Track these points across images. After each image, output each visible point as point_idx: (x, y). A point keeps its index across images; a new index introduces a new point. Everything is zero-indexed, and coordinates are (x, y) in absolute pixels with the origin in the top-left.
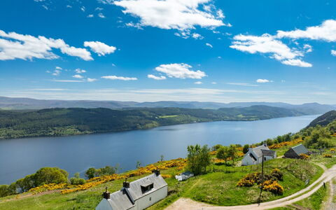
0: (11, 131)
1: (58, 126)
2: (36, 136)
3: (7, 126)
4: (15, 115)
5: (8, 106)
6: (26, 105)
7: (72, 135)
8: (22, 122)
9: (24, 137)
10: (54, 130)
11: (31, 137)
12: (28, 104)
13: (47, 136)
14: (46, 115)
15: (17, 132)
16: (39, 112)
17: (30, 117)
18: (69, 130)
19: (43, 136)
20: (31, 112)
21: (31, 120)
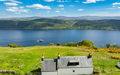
0: (89, 27)
1: (105, 26)
2: (97, 29)
3: (88, 25)
4: (91, 22)
5: (90, 19)
6: (95, 18)
7: (110, 30)
8: (93, 24)
9: (93, 29)
10: (103, 27)
11: (95, 29)
12: (96, 18)
13: (100, 29)
14: (101, 22)
15: (91, 27)
16: (99, 21)
17: (95, 22)
18: (109, 28)
19: (99, 29)
20: (96, 21)
21: (96, 24)
